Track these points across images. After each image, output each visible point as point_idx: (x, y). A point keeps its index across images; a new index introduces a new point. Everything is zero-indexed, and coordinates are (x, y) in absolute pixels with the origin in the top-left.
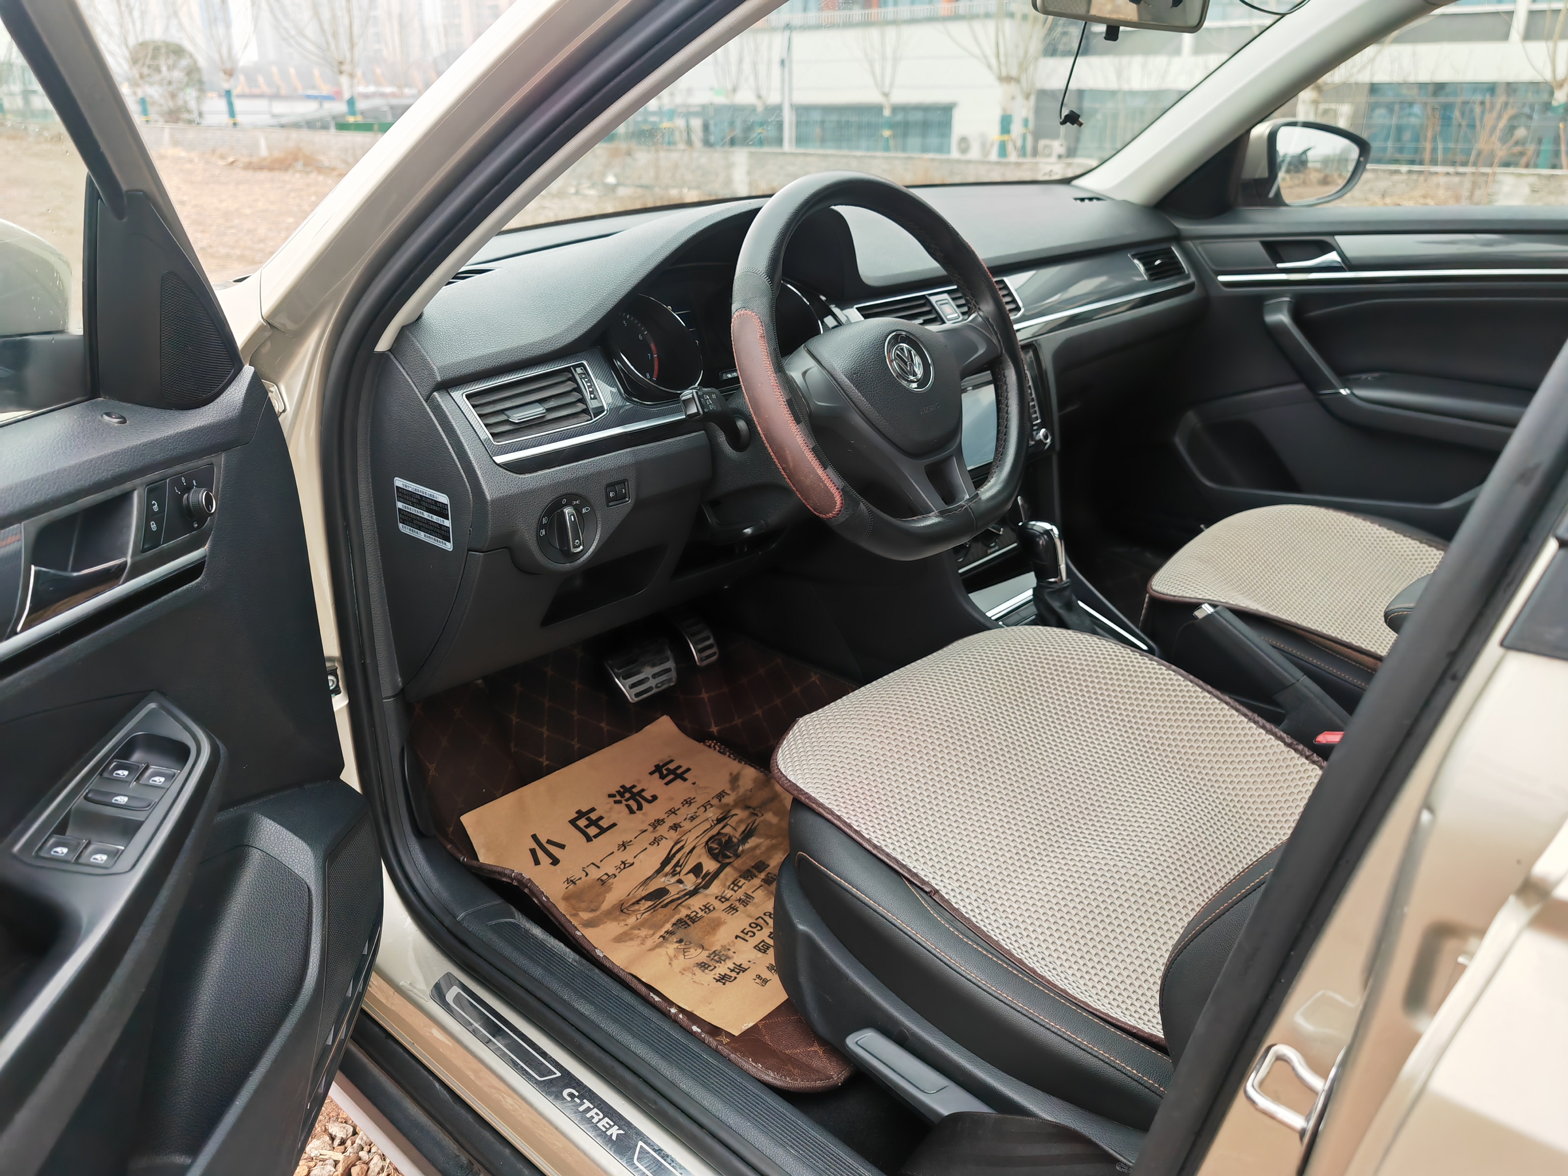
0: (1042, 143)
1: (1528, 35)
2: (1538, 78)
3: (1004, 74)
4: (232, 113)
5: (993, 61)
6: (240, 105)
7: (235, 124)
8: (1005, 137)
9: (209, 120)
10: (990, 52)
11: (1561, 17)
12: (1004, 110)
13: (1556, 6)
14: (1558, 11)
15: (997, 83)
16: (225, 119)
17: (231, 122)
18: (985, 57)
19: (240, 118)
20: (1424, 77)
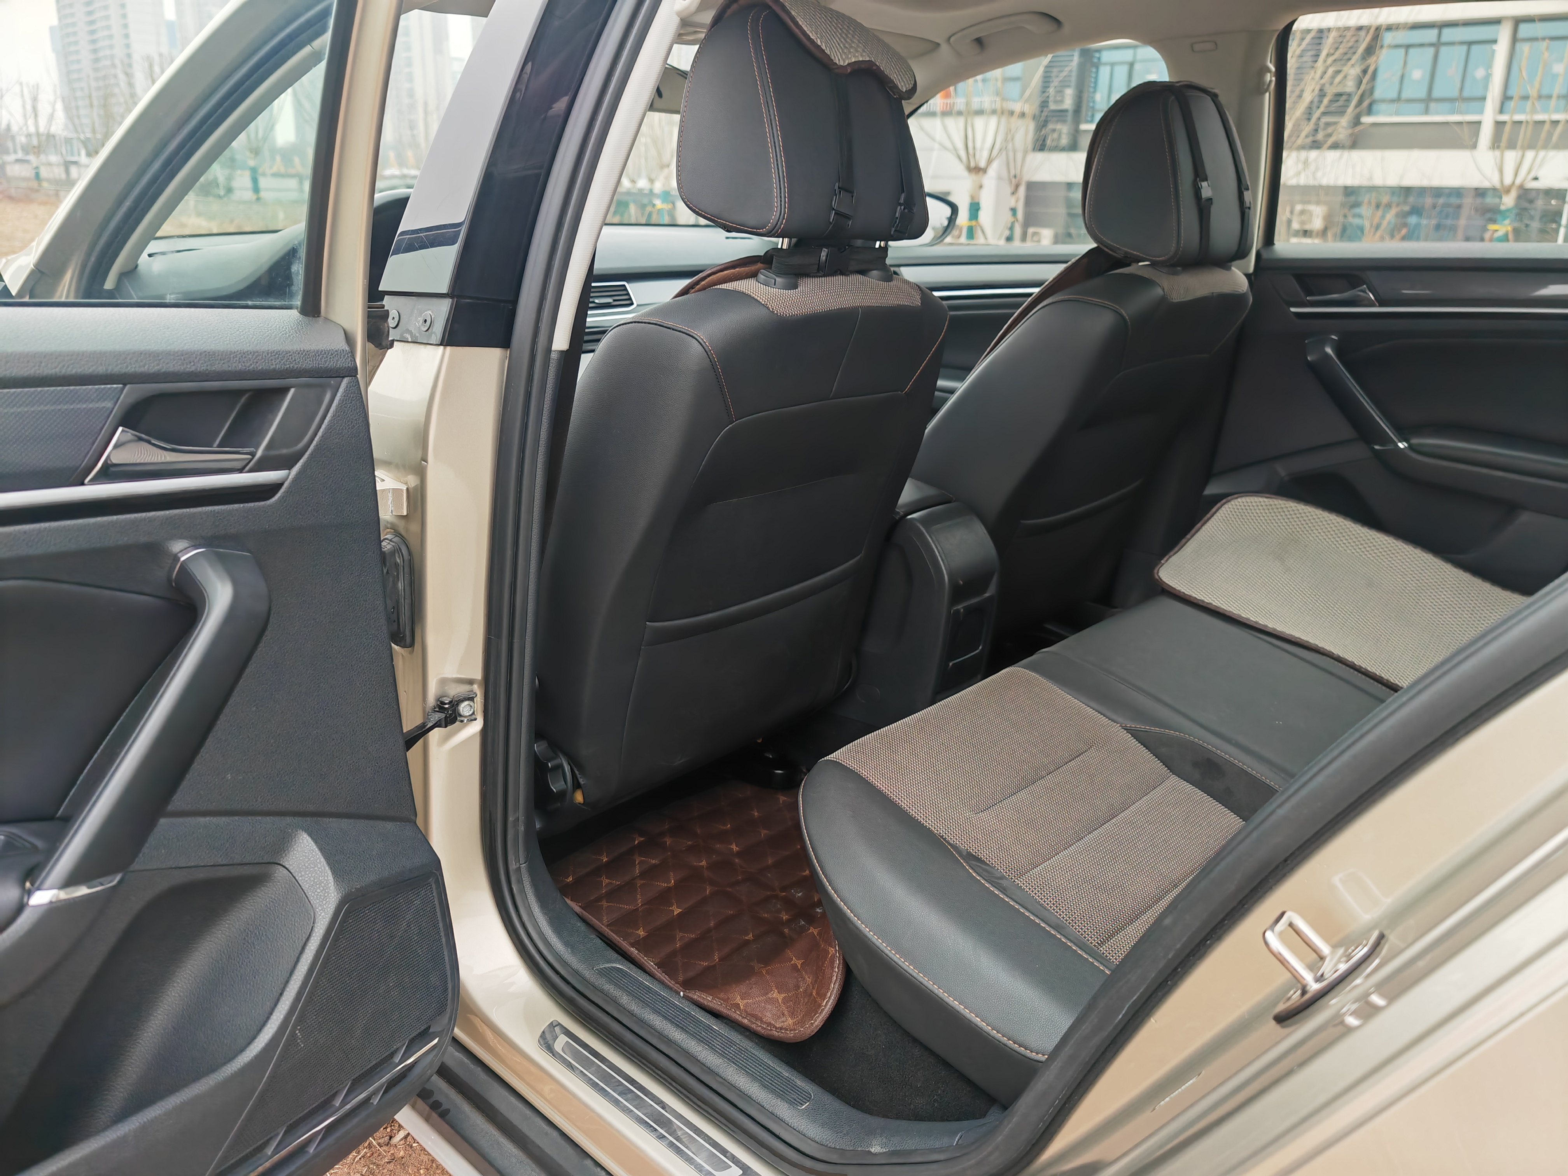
0: (1031, 230)
1: (1496, 144)
2: (1486, 184)
3: (972, 165)
4: (256, 189)
5: (963, 154)
6: (263, 182)
7: (258, 199)
8: (974, 223)
9: (237, 195)
10: (960, 146)
11: (1560, 128)
12: (972, 197)
13: (1556, 117)
14: (1556, 123)
15: (965, 173)
16: (249, 195)
17: (254, 197)
18: (955, 149)
19: (263, 194)
20: (1392, 181)
